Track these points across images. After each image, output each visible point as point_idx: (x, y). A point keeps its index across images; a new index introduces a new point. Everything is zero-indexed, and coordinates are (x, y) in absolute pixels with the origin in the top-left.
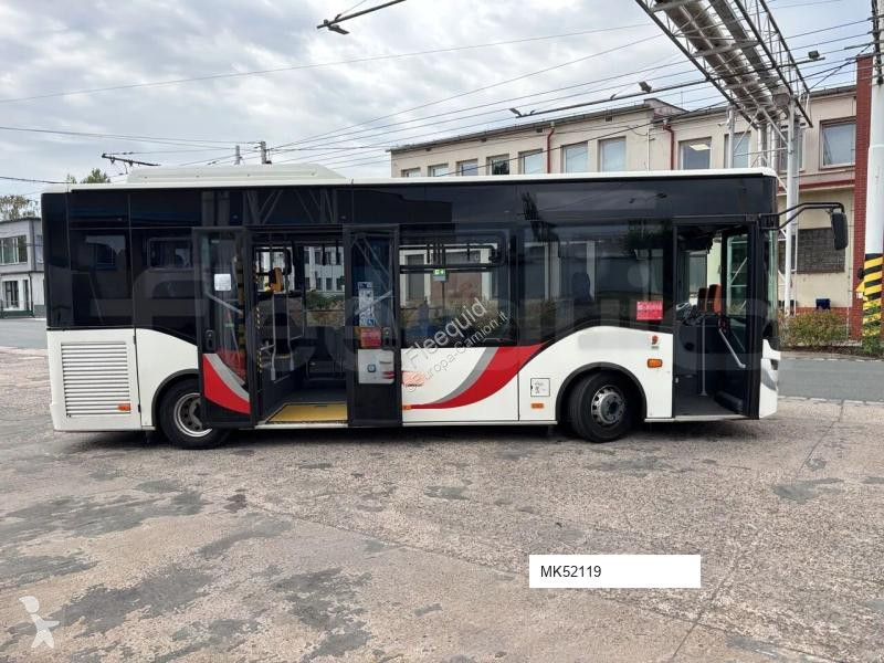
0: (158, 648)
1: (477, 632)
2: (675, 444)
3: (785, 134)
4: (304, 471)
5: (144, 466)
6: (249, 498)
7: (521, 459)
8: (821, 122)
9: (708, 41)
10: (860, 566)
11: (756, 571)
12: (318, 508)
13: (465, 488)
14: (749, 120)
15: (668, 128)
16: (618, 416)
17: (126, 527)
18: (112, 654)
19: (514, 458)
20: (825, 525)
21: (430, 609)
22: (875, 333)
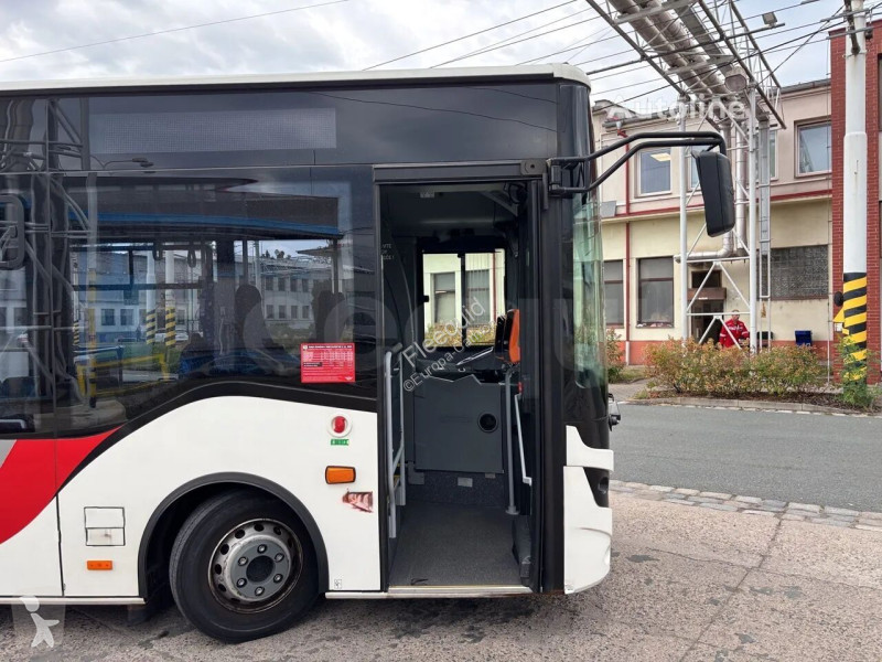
8: (795, 122)
15: (622, 133)
22: (856, 377)
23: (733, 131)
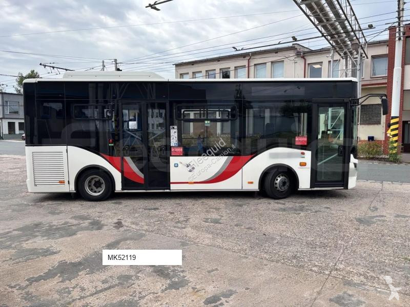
0: (96, 287)
1: (235, 279)
2: (311, 200)
3: (356, 61)
4: (146, 211)
5: (72, 208)
6: (123, 223)
7: (244, 206)
8: (372, 56)
9: (323, 19)
10: (396, 252)
11: (352, 254)
12: (156, 227)
13: (221, 219)
14: (340, 55)
15: (303, 57)
16: (286, 187)
17: (70, 236)
18: (76, 290)
19: (241, 206)
20: (380, 235)
21: (213, 271)
22: (394, 152)
23: (349, 59)
